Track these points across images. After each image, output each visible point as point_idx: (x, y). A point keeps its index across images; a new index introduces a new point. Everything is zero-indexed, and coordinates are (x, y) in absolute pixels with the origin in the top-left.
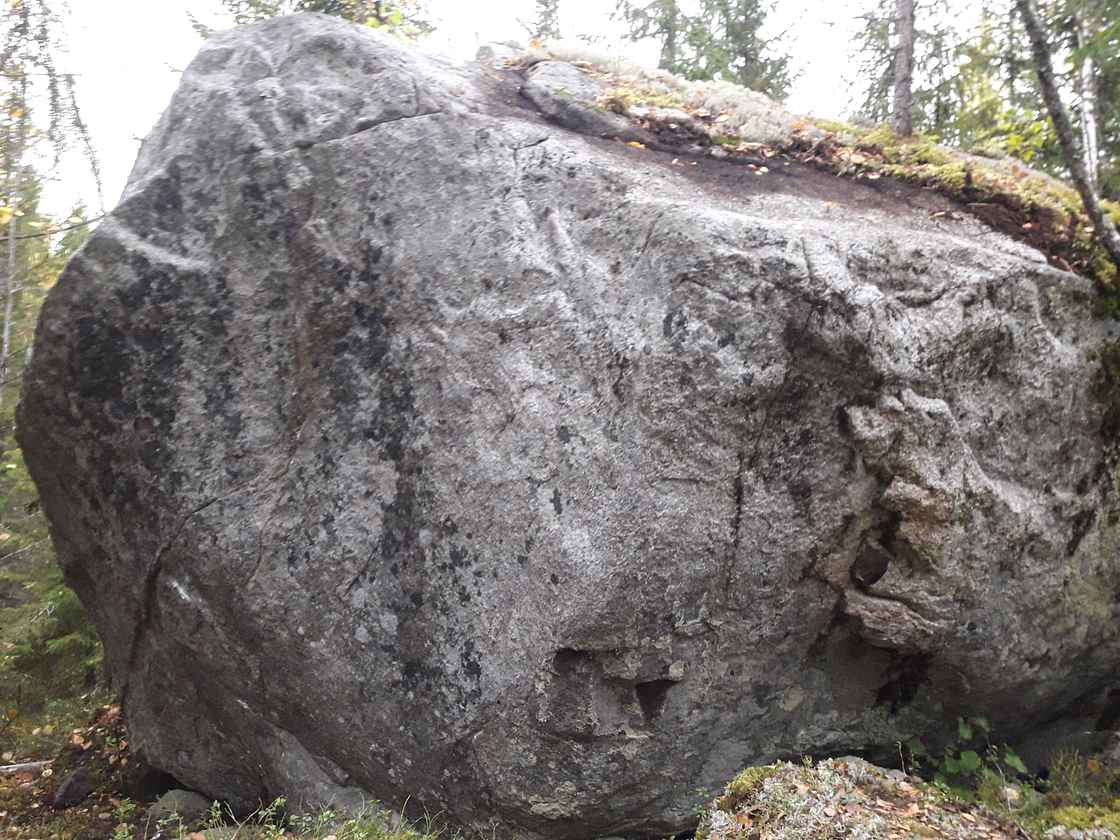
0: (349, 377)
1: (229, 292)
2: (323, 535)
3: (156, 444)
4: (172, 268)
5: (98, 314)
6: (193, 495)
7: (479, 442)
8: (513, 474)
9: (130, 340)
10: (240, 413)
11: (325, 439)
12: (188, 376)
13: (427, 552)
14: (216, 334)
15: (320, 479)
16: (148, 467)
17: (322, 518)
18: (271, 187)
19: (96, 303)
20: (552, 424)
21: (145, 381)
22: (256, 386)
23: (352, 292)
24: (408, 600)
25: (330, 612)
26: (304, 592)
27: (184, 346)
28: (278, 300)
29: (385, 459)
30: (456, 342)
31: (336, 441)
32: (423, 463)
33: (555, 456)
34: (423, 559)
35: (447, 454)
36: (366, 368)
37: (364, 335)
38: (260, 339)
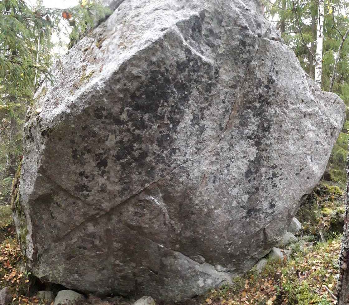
0: (247, 118)
1: (219, 76)
2: (226, 171)
3: (168, 135)
4: (200, 58)
5: (162, 69)
6: (181, 158)
7: (290, 143)
8: (301, 152)
9: (172, 86)
10: (204, 125)
11: (232, 138)
12: (189, 107)
13: (263, 174)
14: (206, 91)
15: (227, 152)
16: (159, 146)
17: (226, 165)
18: (249, 45)
19: (165, 64)
20: (315, 140)
21: (173, 106)
22: (213, 115)
23: (261, 91)
24: (254, 190)
25: (224, 198)
26: (216, 193)
27: (192, 94)
28: (234, 85)
29: (253, 146)
30: (291, 114)
31: (235, 139)
32: (269, 148)
33: (314, 148)
34: (262, 176)
35: (278, 146)
36: (254, 116)
37: (258, 105)
38: (222, 98)
